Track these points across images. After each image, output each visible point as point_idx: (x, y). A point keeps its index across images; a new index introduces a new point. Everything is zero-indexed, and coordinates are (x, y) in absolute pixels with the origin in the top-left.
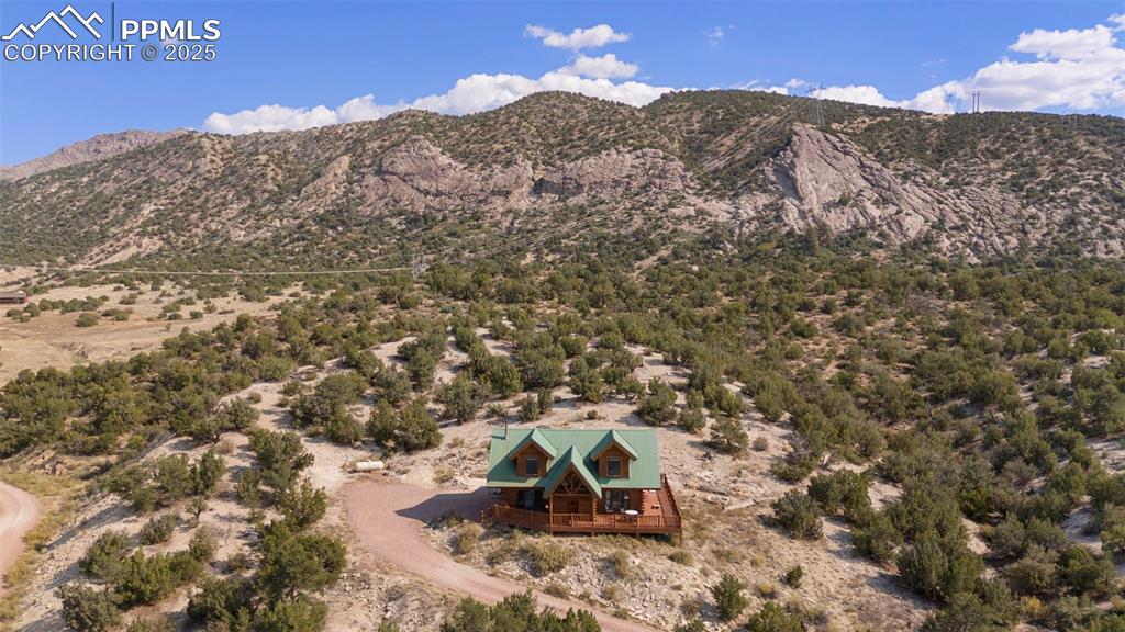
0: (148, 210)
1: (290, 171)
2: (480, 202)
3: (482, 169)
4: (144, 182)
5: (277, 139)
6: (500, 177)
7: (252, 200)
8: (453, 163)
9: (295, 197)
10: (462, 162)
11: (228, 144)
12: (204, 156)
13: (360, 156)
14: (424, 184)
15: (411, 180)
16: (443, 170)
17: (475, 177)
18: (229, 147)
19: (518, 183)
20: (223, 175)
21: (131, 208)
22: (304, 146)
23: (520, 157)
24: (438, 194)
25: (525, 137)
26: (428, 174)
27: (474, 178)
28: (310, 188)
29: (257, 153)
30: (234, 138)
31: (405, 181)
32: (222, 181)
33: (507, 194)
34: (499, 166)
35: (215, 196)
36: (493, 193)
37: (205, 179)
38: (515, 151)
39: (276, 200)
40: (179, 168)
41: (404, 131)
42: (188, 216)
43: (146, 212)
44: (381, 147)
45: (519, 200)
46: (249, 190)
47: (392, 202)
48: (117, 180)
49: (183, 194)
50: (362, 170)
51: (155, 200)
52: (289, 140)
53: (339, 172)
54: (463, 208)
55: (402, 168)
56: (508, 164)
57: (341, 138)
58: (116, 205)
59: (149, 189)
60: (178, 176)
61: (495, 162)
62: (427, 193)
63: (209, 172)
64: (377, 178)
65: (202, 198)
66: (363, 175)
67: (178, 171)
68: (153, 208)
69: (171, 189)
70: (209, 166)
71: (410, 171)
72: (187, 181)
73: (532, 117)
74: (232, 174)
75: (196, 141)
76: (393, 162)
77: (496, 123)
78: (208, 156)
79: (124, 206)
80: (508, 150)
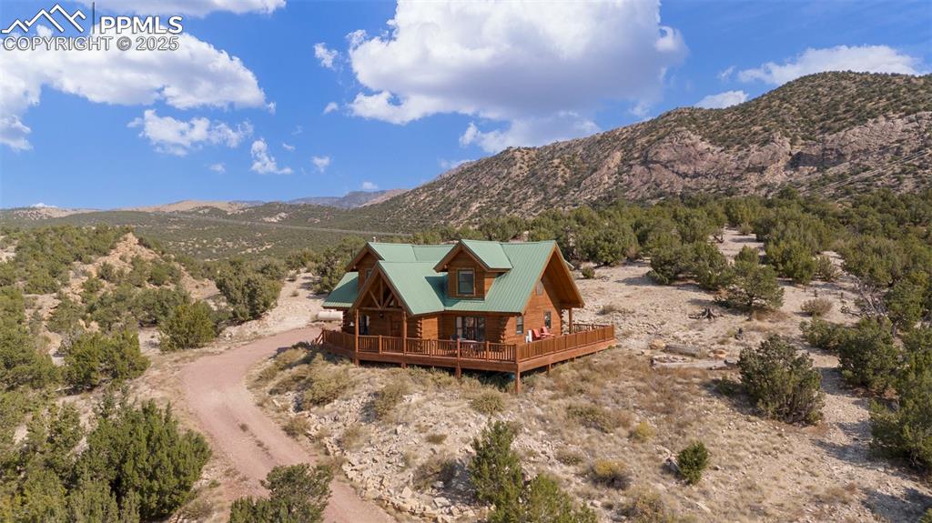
0: (475, 207)
1: (575, 169)
2: (735, 179)
3: (739, 150)
4: (475, 187)
5: (569, 146)
6: (755, 154)
7: (545, 195)
8: (711, 147)
9: (576, 189)
10: (720, 146)
11: (533, 154)
12: (515, 165)
13: (630, 151)
14: (683, 168)
15: (673, 167)
16: (701, 154)
17: (732, 157)
18: (534, 156)
19: (774, 159)
20: (527, 177)
21: (465, 206)
22: (587, 149)
23: (777, 136)
24: (696, 175)
25: (786, 116)
26: (687, 160)
27: (730, 159)
28: (588, 181)
29: (553, 158)
30: (538, 149)
31: (666, 167)
32: (526, 181)
33: (761, 170)
34: (756, 146)
35: (519, 193)
36: (748, 170)
37: (515, 181)
38: (773, 130)
39: (562, 192)
40: (497, 175)
41: (670, 126)
42: (499, 209)
43: (473, 208)
44: (648, 142)
45: (774, 175)
46: (543, 187)
47: (654, 186)
48: (459, 188)
49: (498, 194)
50: (632, 162)
51: (480, 200)
52: (578, 145)
53: (612, 165)
54: (718, 186)
55: (664, 156)
56: (766, 142)
57: (619, 140)
58: (456, 205)
59: (477, 192)
60: (497, 180)
61: (752, 142)
62: (685, 175)
63: (518, 176)
64: (642, 167)
65: (511, 196)
66: (631, 166)
67: (497, 177)
68: (478, 205)
69: (491, 190)
70: (518, 172)
71: (672, 158)
72: (502, 184)
73: (795, 99)
74: (533, 175)
75: (511, 154)
76: (657, 153)
77: (757, 108)
78: (518, 165)
79: (461, 205)
80: (765, 130)
